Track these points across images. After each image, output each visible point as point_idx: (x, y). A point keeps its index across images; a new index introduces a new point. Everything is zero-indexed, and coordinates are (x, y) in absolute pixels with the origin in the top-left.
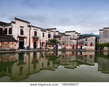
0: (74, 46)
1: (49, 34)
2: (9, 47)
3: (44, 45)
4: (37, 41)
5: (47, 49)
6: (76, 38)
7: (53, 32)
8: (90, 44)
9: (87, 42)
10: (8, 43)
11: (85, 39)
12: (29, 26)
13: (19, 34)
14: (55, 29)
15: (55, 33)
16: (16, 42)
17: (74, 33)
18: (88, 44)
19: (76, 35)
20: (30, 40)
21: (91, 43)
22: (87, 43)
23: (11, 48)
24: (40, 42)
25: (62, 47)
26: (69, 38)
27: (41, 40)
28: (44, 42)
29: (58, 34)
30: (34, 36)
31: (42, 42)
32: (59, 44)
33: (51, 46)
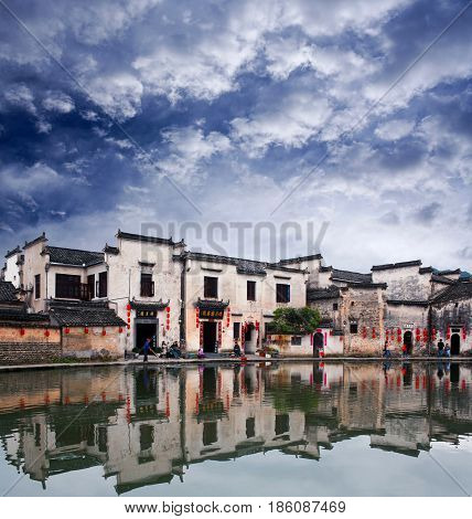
0: (414, 336)
1: (278, 286)
2: (88, 348)
3: (255, 335)
4: (221, 318)
5: (268, 356)
6: (426, 298)
7: (304, 272)
10: (86, 332)
12: (182, 259)
13: (135, 293)
15: (317, 277)
16: (117, 328)
17: (414, 271)
19: (425, 280)
20: (182, 317)
23: (99, 350)
24: (232, 325)
25: (347, 342)
26: (380, 300)
27: (237, 313)
28: (258, 324)
29: (331, 283)
30: (203, 298)
31: (243, 321)
32: (328, 331)
33: (287, 342)
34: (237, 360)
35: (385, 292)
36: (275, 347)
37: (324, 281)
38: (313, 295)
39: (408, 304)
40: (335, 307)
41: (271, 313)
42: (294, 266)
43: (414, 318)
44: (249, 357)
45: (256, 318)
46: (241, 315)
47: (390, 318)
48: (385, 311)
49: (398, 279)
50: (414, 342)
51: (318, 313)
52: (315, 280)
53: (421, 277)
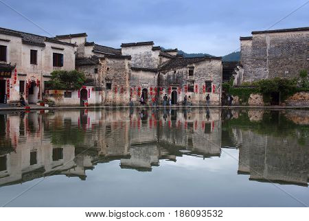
0: (149, 91)
1: (55, 55)
3: (37, 90)
4: (10, 77)
5: (47, 106)
6: (156, 66)
7: (74, 45)
8: (204, 84)
9: (193, 78)
11: (185, 70)
14: (84, 35)
15: (83, 49)
17: (149, 49)
18: (196, 87)
19: (156, 55)
21: (208, 83)
22: (193, 82)
24: (18, 83)
25: (104, 96)
26: (127, 67)
27: (22, 73)
28: (39, 82)
29: (93, 54)
31: (27, 80)
32: (91, 88)
33: (61, 95)
34: (22, 109)
35: (130, 62)
36: (52, 99)
37: (88, 52)
38: (80, 62)
39: (145, 70)
40: (96, 71)
41: (49, 73)
42: (67, 41)
43: (148, 80)
44: (32, 107)
45: (37, 78)
46: (25, 75)
47: (134, 79)
48: (130, 74)
49: (139, 53)
50: (149, 96)
51: (84, 75)
52: (82, 51)
53: (153, 53)
